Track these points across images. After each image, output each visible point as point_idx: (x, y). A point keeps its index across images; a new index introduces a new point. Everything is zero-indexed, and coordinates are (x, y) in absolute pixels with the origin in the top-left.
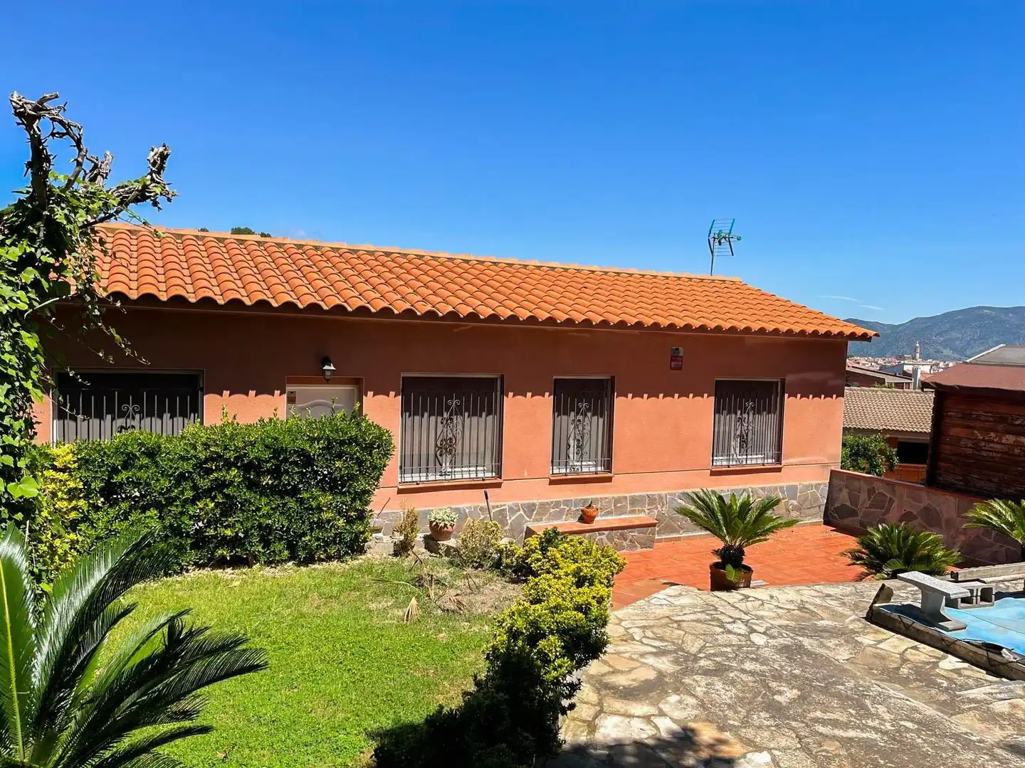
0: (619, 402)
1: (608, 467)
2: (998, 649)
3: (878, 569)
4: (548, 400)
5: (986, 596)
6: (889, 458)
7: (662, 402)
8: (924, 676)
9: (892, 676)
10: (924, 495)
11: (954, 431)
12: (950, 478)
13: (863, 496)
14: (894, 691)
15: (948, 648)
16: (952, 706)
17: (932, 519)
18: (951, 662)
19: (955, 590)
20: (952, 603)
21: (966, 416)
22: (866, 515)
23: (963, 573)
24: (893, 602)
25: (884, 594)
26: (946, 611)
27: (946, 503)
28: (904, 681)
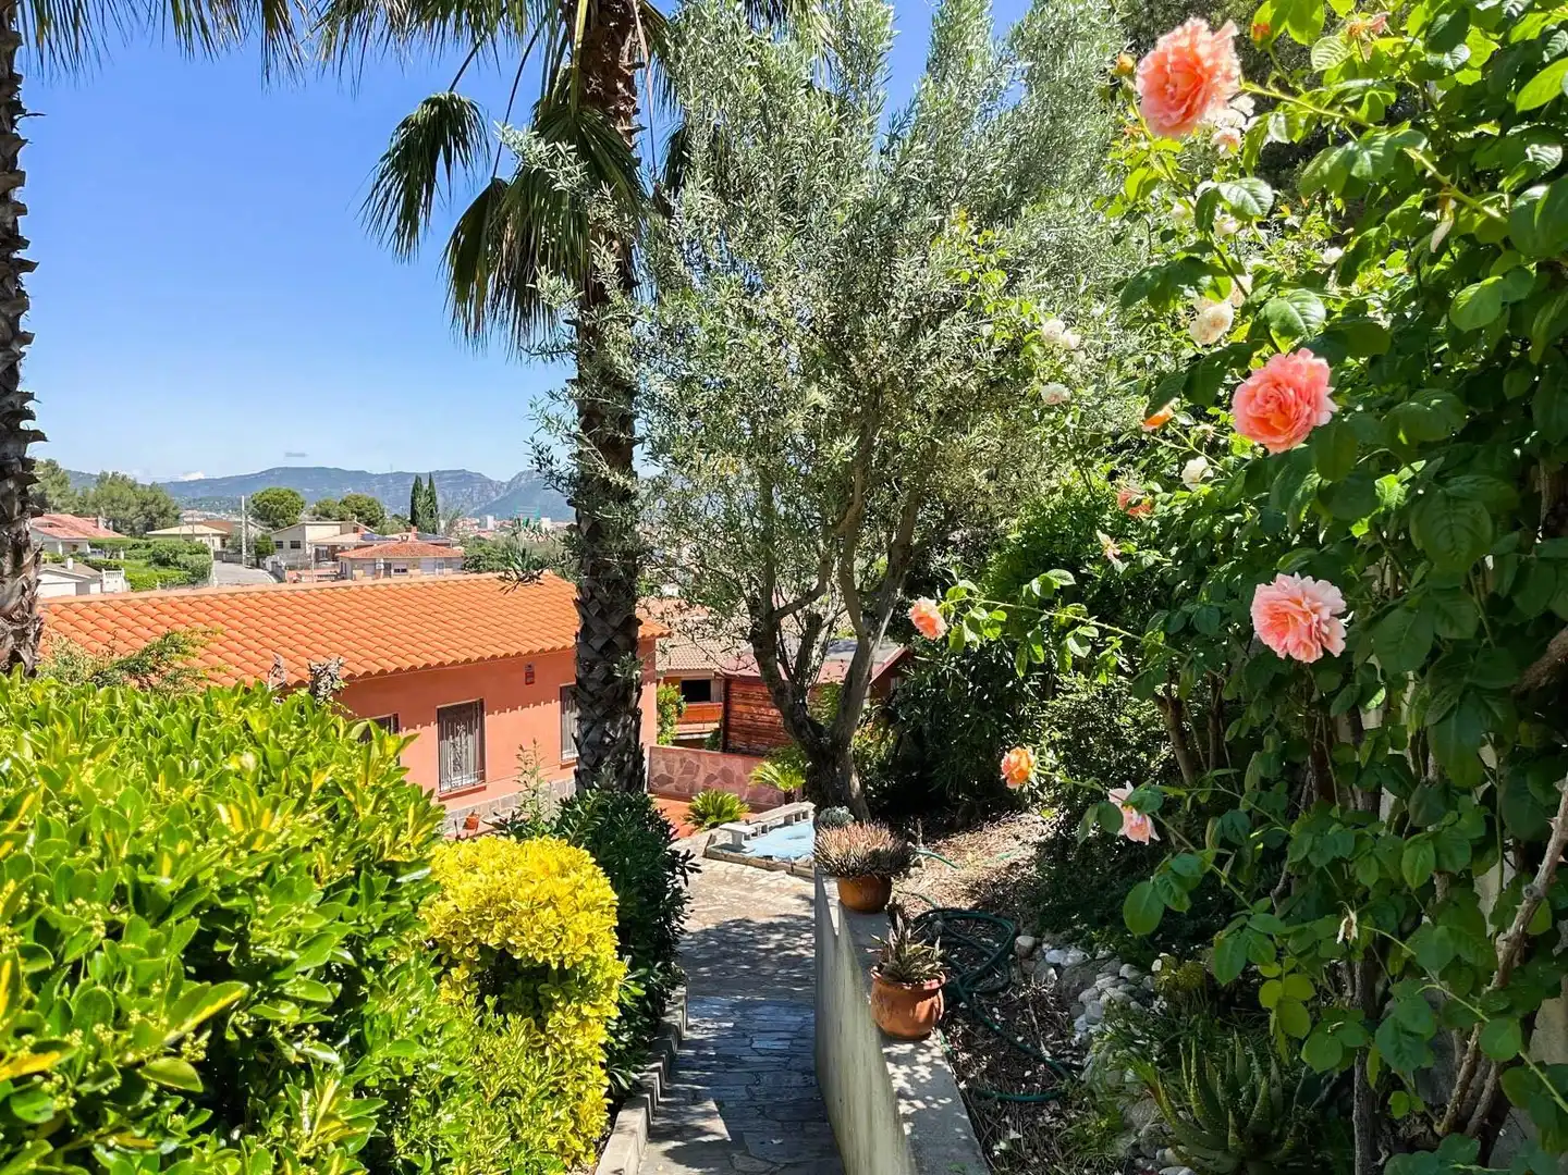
0: (487, 719)
1: (482, 777)
2: (770, 857)
3: (699, 824)
4: (434, 728)
5: (764, 830)
6: (678, 705)
7: (521, 712)
8: (738, 879)
9: (722, 882)
10: (721, 760)
11: (738, 708)
12: (738, 744)
13: (677, 765)
14: (725, 889)
15: (747, 862)
16: (752, 889)
17: (727, 776)
18: (750, 869)
19: (749, 830)
20: (747, 838)
21: (745, 696)
22: (681, 779)
23: (753, 817)
24: (717, 843)
25: (712, 839)
26: (744, 843)
27: (736, 764)
28: (729, 884)
